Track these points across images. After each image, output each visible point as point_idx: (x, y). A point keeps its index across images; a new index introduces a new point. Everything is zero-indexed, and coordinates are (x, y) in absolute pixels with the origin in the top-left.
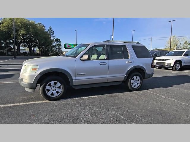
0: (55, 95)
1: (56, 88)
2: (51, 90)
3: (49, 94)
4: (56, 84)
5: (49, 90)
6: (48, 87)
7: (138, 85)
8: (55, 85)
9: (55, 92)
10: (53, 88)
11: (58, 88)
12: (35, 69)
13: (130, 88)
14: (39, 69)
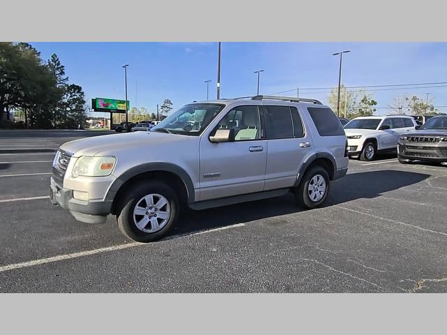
0: (156, 227)
1: (156, 210)
2: (146, 217)
3: (141, 225)
4: (156, 200)
5: (139, 218)
6: (138, 210)
7: (321, 196)
8: (155, 203)
9: (154, 220)
10: (149, 211)
11: (161, 210)
12: (109, 166)
13: (306, 203)
14: (118, 166)
